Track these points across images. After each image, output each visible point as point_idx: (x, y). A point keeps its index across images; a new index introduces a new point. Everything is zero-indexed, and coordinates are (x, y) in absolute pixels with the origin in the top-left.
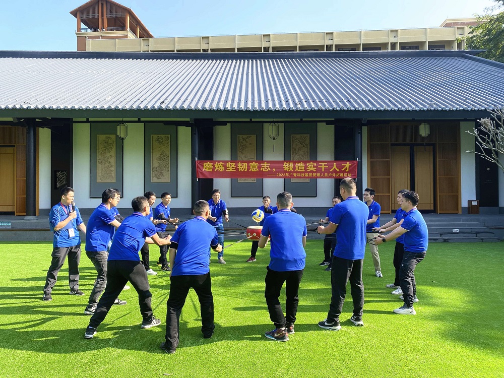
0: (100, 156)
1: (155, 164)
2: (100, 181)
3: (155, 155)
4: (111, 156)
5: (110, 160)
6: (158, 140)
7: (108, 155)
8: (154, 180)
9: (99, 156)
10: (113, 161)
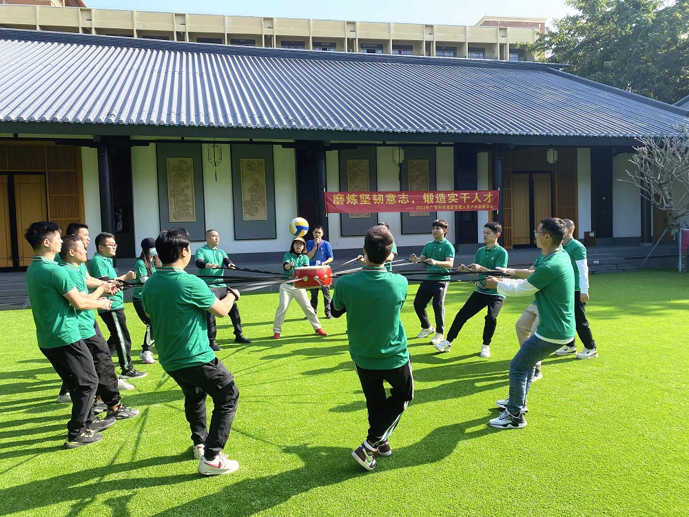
0: (172, 187)
1: (246, 196)
2: (174, 220)
3: (246, 186)
4: (187, 187)
5: (186, 191)
6: (249, 166)
7: (182, 185)
8: (247, 217)
9: (170, 187)
10: (190, 192)
